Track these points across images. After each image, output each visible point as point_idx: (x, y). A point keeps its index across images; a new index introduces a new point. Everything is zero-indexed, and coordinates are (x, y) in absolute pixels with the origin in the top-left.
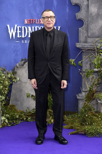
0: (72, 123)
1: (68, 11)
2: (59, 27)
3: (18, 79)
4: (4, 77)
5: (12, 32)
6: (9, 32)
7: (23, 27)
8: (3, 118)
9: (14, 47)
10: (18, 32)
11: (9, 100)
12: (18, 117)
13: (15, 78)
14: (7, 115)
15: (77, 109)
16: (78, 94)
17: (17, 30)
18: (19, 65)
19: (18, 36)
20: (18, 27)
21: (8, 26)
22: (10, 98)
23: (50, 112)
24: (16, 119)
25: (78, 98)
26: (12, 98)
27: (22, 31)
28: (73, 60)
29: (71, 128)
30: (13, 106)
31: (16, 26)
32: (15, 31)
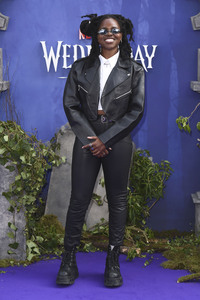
0: (182, 257)
1: (173, 11)
2: (155, 47)
3: (64, 159)
4: (34, 155)
5: (51, 58)
6: (45, 56)
7: (75, 47)
8: (31, 244)
9: (56, 89)
10: (65, 56)
11: (44, 205)
12: (62, 241)
13: (58, 158)
14: (40, 238)
15: (193, 226)
16: (195, 193)
17: (61, 53)
18: (67, 129)
19: (65, 66)
20: (65, 47)
21: (43, 43)
22: (45, 199)
23: (132, 231)
24: (59, 246)
25: (195, 201)
26: (50, 200)
27: (72, 54)
28: (186, 119)
29: (180, 267)
30: (52, 218)
31: (60, 43)
32: (58, 56)
